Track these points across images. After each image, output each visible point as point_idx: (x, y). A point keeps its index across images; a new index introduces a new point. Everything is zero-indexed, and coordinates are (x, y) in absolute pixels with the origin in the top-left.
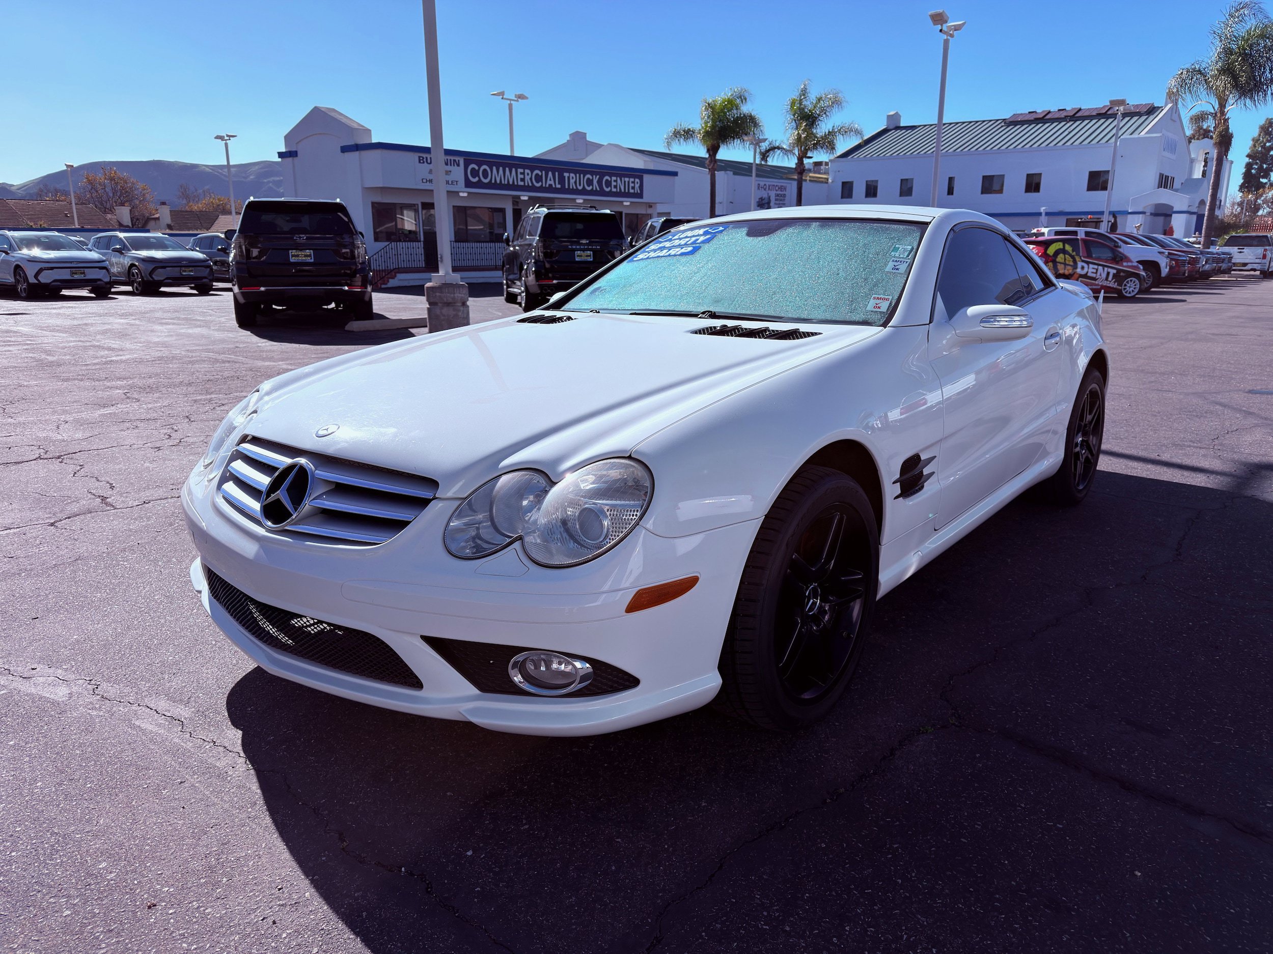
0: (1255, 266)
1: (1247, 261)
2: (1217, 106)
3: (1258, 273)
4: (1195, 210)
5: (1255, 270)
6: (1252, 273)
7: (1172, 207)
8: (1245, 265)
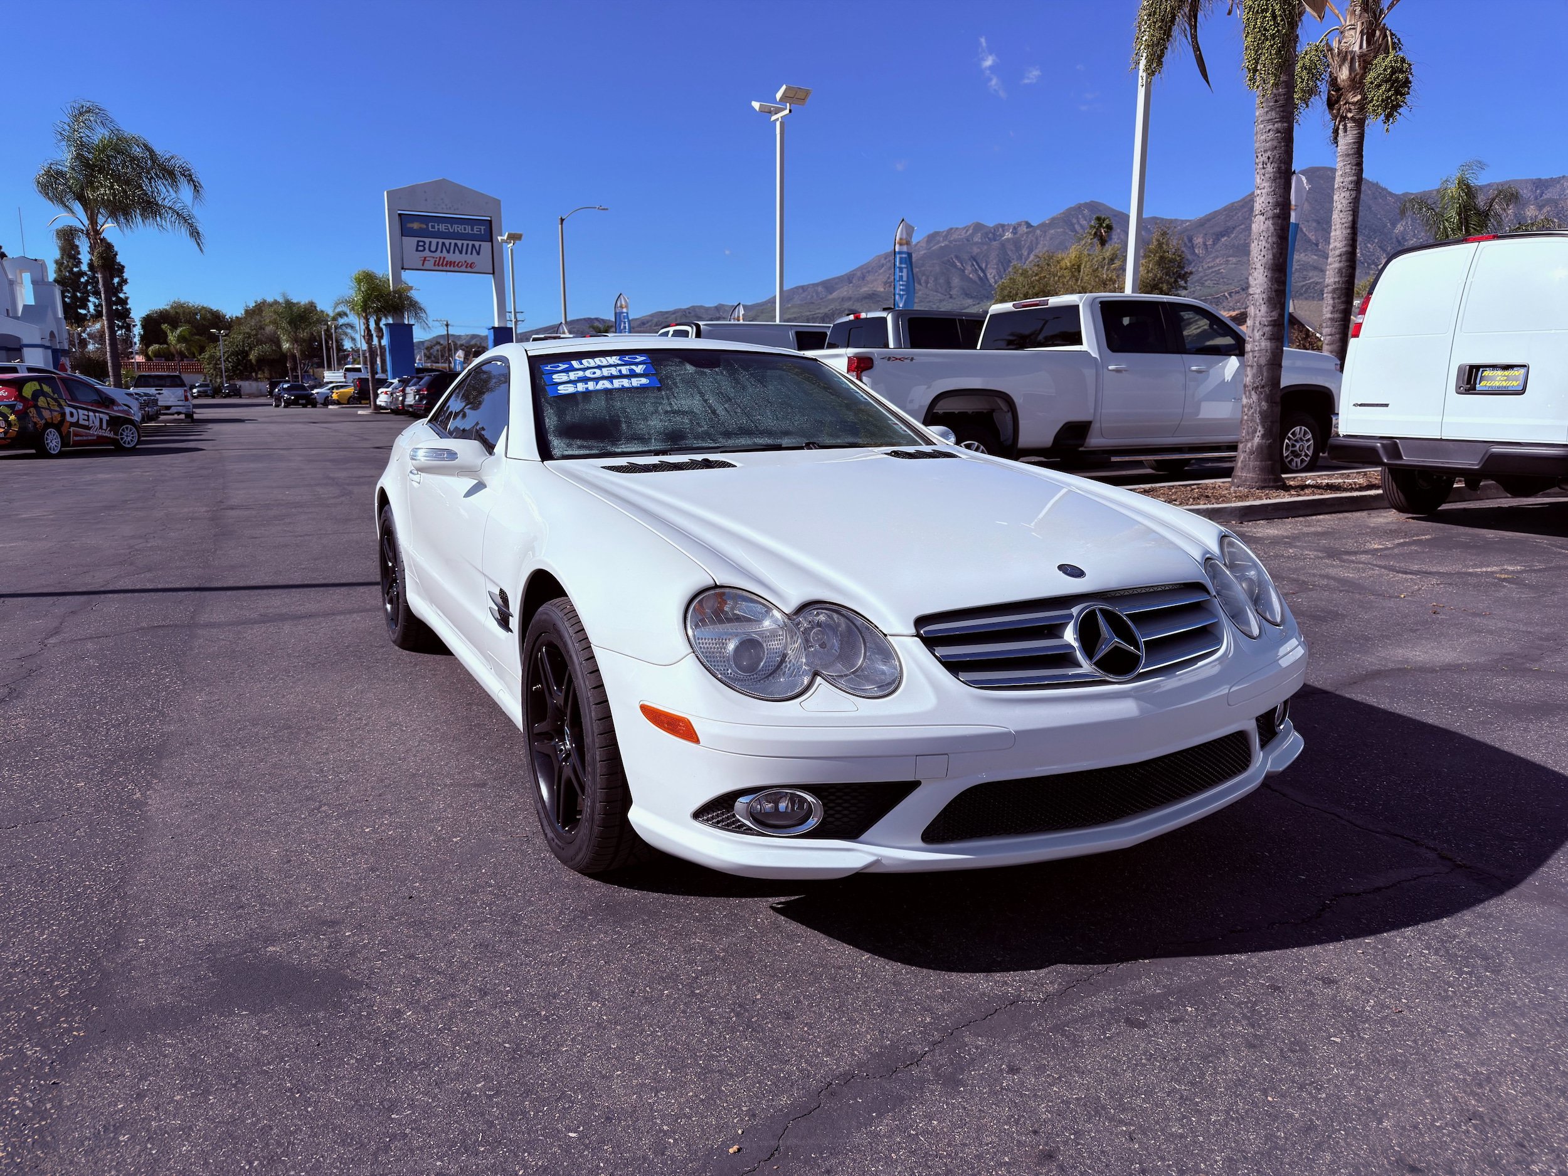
0: (180, 409)
1: (169, 404)
2: (86, 222)
3: (182, 416)
4: (48, 344)
5: (179, 413)
6: (176, 416)
7: (18, 339)
8: (168, 408)
